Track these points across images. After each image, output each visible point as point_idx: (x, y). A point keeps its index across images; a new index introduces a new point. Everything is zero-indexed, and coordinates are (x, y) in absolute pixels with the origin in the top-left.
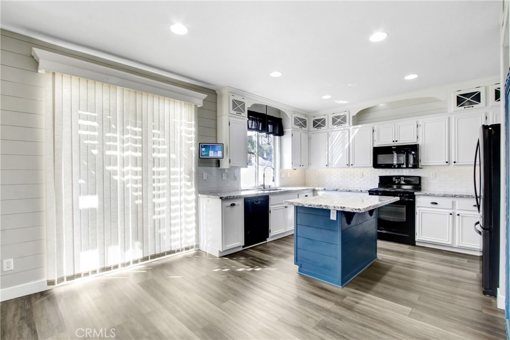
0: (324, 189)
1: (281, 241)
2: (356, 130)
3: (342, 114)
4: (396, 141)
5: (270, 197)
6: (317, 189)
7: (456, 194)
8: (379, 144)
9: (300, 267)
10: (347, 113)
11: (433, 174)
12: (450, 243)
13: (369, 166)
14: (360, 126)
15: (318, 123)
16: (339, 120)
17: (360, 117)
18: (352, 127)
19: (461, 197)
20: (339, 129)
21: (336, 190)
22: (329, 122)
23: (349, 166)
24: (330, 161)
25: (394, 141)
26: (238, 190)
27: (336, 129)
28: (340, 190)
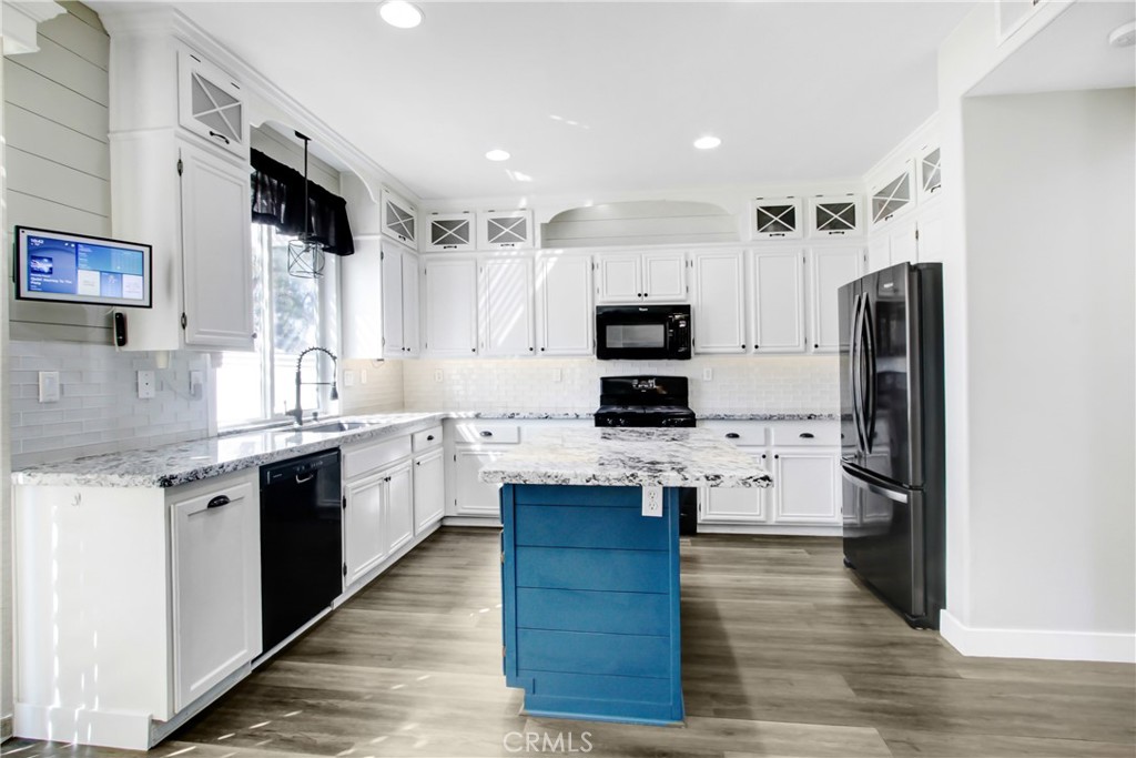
0: (477, 416)
1: (375, 594)
2: (550, 261)
3: (514, 215)
4: (646, 295)
5: (343, 452)
6: (453, 415)
7: (773, 414)
8: (606, 299)
9: (533, 688)
10: (527, 216)
11: (708, 372)
12: (762, 518)
13: (585, 352)
14: (559, 251)
15: (446, 233)
16: (506, 230)
17: (558, 229)
18: (540, 253)
19: (781, 418)
20: (505, 254)
21: (512, 417)
22: (479, 231)
23: (535, 353)
24: (482, 339)
25: (640, 295)
26: (209, 437)
27: (497, 254)
28: (522, 415)
